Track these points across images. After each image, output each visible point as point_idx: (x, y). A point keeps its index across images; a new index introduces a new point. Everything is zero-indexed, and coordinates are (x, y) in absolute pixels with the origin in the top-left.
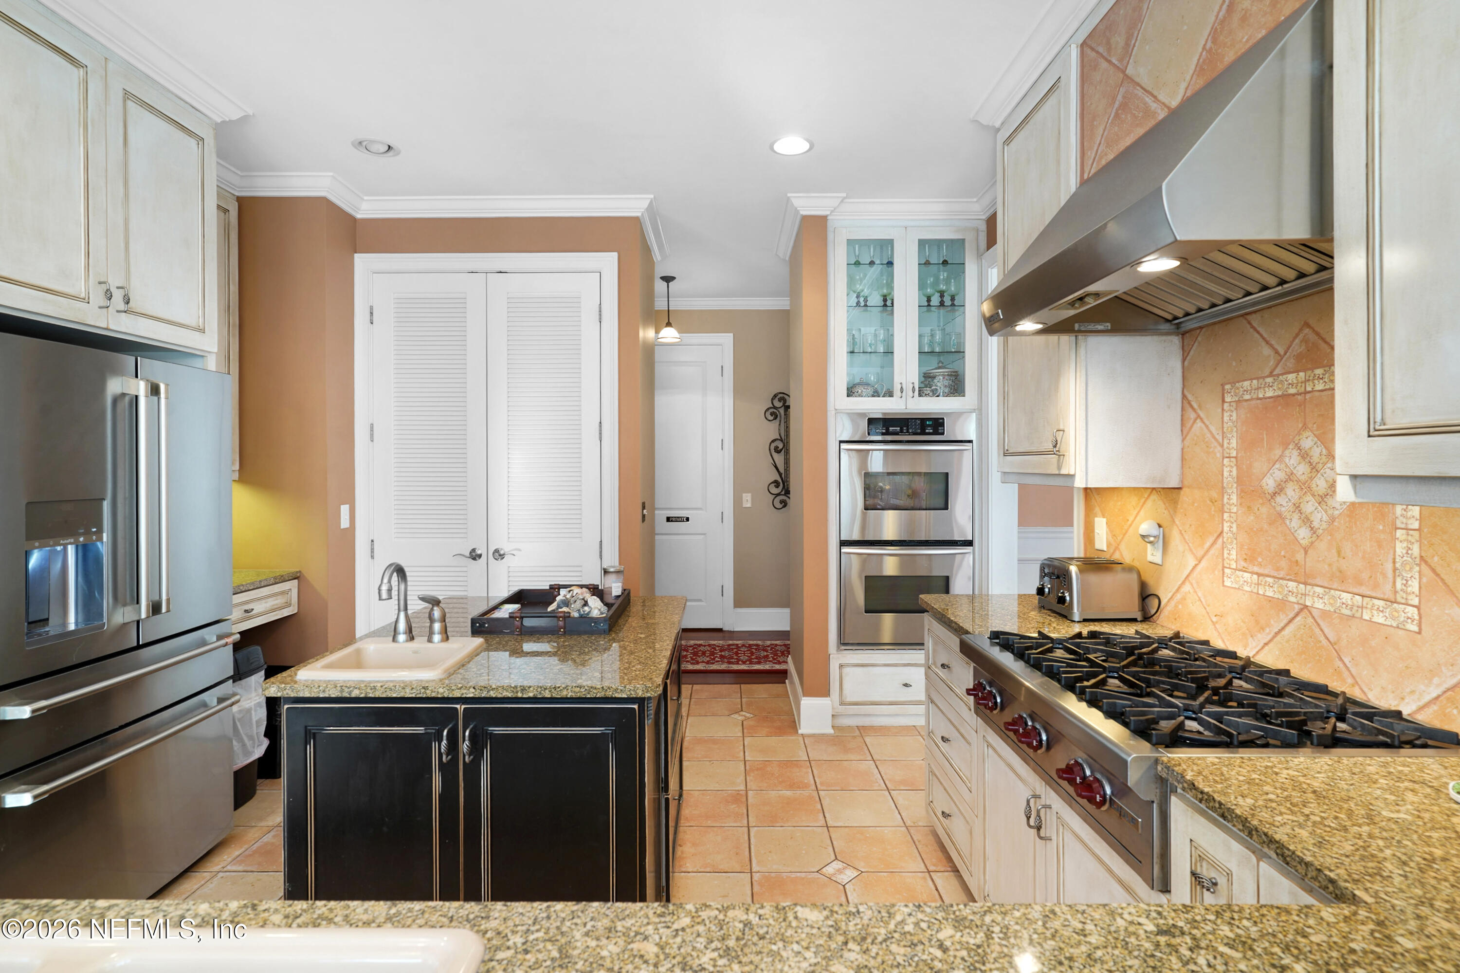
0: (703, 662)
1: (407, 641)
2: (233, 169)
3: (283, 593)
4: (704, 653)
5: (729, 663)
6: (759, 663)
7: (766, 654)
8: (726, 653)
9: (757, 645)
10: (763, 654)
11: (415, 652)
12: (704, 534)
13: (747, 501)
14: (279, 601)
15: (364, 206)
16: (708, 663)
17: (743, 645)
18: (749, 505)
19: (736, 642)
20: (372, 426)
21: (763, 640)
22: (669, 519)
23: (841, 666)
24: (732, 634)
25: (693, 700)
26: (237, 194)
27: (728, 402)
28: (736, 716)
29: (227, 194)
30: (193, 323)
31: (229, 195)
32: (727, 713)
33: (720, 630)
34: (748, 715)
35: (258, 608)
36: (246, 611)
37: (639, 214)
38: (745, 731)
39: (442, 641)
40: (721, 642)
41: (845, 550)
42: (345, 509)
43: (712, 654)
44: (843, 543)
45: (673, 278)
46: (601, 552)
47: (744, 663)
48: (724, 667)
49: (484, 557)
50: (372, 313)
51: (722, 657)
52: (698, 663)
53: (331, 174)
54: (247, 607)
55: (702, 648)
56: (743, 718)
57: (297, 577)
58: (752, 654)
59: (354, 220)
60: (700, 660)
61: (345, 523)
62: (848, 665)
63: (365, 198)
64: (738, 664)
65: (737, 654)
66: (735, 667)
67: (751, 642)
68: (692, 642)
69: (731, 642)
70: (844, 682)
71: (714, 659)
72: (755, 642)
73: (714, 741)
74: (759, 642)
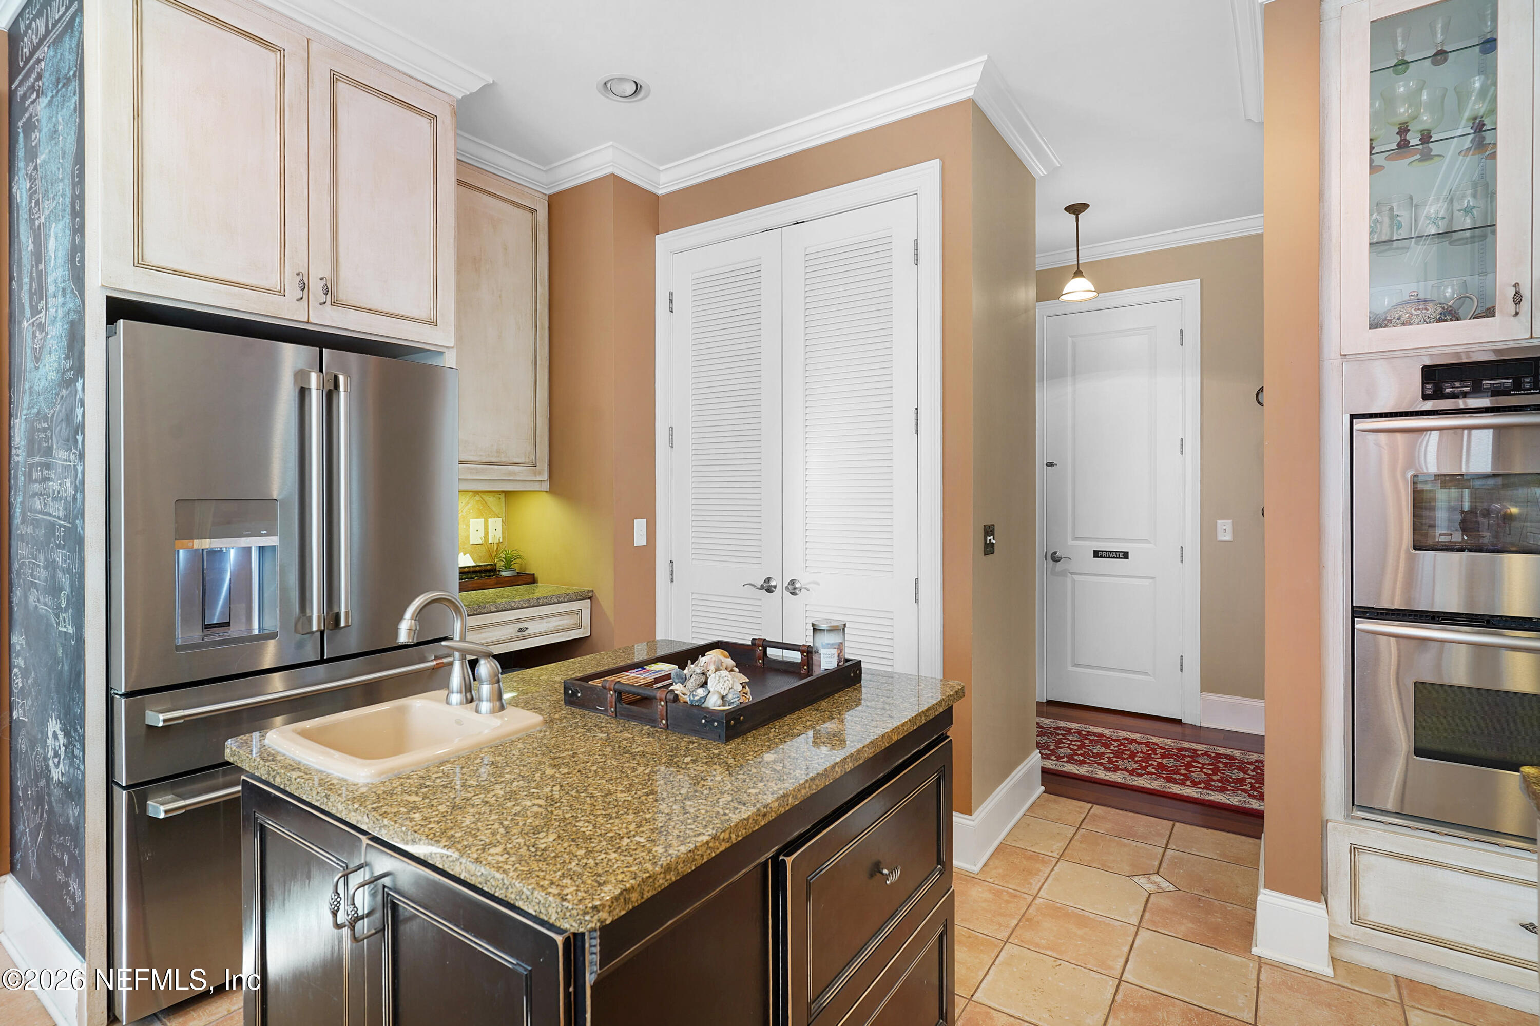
0: (1125, 770)
1: (461, 703)
2: (517, 157)
3: (570, 613)
4: (1133, 755)
5: (1169, 780)
6: (1222, 790)
7: (1241, 775)
8: (1170, 763)
9: (1232, 758)
10: (1236, 774)
11: (459, 722)
12: (1152, 578)
13: (1225, 531)
14: (566, 621)
15: (663, 178)
16: (1132, 772)
17: (1206, 754)
18: (1228, 537)
19: (1195, 746)
20: (672, 429)
21: (1245, 750)
22: (1096, 554)
23: (1354, 849)
24: (1197, 733)
25: (1082, 831)
26: (547, 193)
27: (1193, 382)
28: (1142, 881)
29: (537, 194)
30: (424, 315)
31: (540, 195)
32: (1127, 869)
33: (1178, 722)
34: (1165, 885)
35: (534, 627)
36: (520, 630)
37: (970, 94)
38: (1147, 915)
39: (493, 712)
40: (1169, 742)
41: (1362, 625)
42: (640, 526)
43: (1147, 758)
44: (1358, 612)
45: (1085, 206)
46: (917, 594)
47: (1195, 784)
48: (1156, 784)
49: (778, 591)
50: (671, 301)
51: (1161, 767)
52: (1116, 769)
53: (611, 143)
54: (522, 625)
55: (1133, 747)
56: (1153, 888)
57: (589, 596)
58: (1216, 771)
59: (657, 197)
60: (1121, 764)
61: (640, 539)
62: (1371, 850)
63: (661, 168)
64: (1184, 784)
65: (1188, 766)
66: (1176, 789)
67: (1222, 751)
68: (1122, 734)
69: (1186, 745)
70: (1363, 881)
71: (1145, 768)
72: (1228, 752)
73: (1082, 920)
74: (1237, 754)
